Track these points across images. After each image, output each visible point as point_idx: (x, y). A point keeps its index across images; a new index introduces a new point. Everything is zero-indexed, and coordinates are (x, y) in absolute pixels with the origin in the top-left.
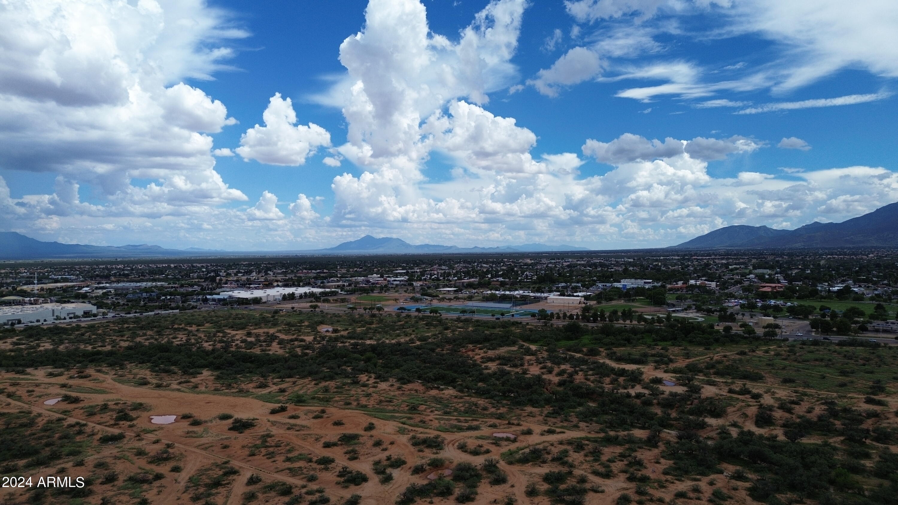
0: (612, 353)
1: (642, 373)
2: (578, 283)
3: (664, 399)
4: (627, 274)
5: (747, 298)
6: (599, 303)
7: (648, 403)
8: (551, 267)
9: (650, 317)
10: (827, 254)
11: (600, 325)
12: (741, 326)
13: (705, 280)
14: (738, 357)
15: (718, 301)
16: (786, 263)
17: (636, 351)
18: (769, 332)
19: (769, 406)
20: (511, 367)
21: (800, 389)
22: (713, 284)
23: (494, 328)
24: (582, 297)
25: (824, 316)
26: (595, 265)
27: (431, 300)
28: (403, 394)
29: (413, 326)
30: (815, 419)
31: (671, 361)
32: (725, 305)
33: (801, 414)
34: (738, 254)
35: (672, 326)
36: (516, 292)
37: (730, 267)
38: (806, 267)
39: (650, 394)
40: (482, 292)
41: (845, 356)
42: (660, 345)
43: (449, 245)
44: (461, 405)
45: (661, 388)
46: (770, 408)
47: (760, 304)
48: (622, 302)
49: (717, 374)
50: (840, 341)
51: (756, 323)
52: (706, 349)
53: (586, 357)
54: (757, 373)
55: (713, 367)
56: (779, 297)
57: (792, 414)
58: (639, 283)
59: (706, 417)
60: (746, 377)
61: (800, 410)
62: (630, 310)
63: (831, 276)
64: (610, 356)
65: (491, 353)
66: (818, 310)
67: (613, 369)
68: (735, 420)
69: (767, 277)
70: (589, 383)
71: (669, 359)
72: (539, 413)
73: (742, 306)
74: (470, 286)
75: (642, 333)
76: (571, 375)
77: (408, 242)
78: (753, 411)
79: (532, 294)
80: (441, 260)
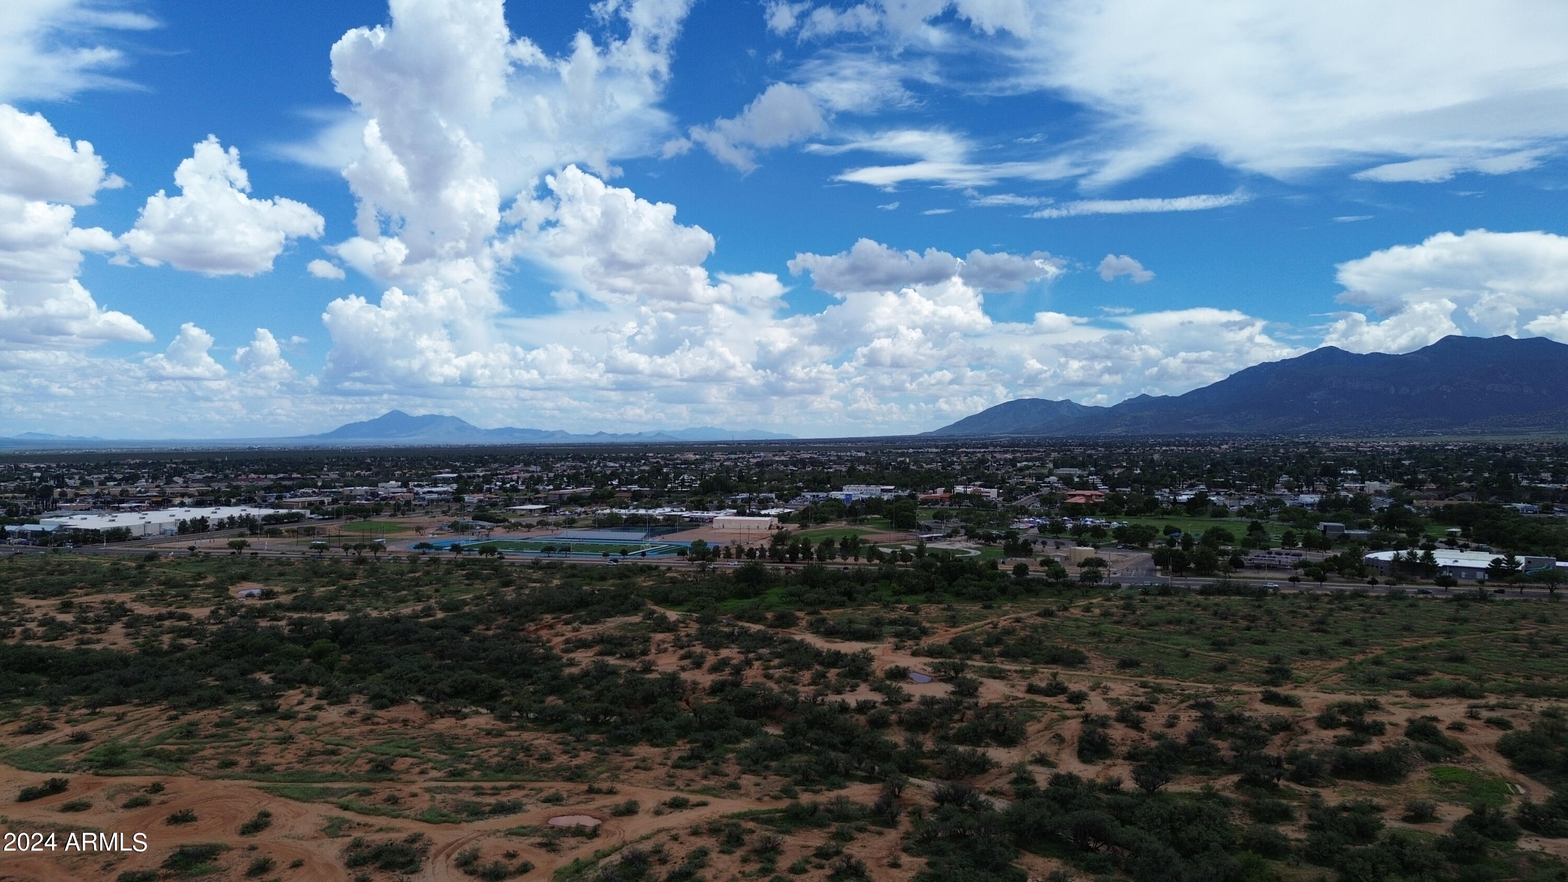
0: (818, 621)
1: (870, 659)
2: (771, 492)
3: (909, 712)
4: (853, 477)
5: (1048, 515)
6: (803, 526)
7: (879, 723)
8: (728, 466)
9: (889, 551)
10: (1161, 445)
11: (800, 567)
12: (1043, 564)
13: (980, 486)
14: (1040, 620)
15: (1003, 520)
16: (1102, 458)
17: (862, 615)
18: (1086, 573)
19: (1102, 717)
20: (622, 657)
21: (1150, 679)
22: (993, 493)
23: (603, 579)
24: (774, 516)
25: (1171, 543)
26: (803, 463)
27: (491, 529)
28: (372, 731)
29: (439, 580)
30: (1183, 740)
31: (925, 632)
32: (1015, 526)
33: (1158, 730)
34: (1030, 445)
35: (926, 567)
36: (659, 511)
37: (1019, 465)
38: (1133, 464)
39: (884, 703)
40: (594, 512)
41: (1215, 614)
42: (906, 602)
43: (551, 430)
44: (495, 751)
45: (907, 688)
46: (1103, 722)
47: (1069, 526)
48: (843, 525)
49: (1007, 655)
50: (1203, 586)
51: (1067, 558)
52: (985, 607)
53: (771, 631)
54: (1075, 651)
55: (998, 641)
56: (1098, 513)
57: (1141, 730)
58: (874, 491)
59: (988, 745)
60: (1055, 659)
61: (1155, 721)
62: (855, 538)
63: (1173, 477)
64: (818, 627)
65: (587, 631)
66: (1161, 533)
67: (818, 654)
68: (1042, 751)
69: (1076, 480)
70: (771, 684)
71: (920, 629)
72: (659, 760)
73: (1042, 528)
74: (575, 500)
75: (876, 580)
76: (737, 670)
77: (473, 422)
78: (1072, 728)
79: (686, 514)
80: (531, 454)
